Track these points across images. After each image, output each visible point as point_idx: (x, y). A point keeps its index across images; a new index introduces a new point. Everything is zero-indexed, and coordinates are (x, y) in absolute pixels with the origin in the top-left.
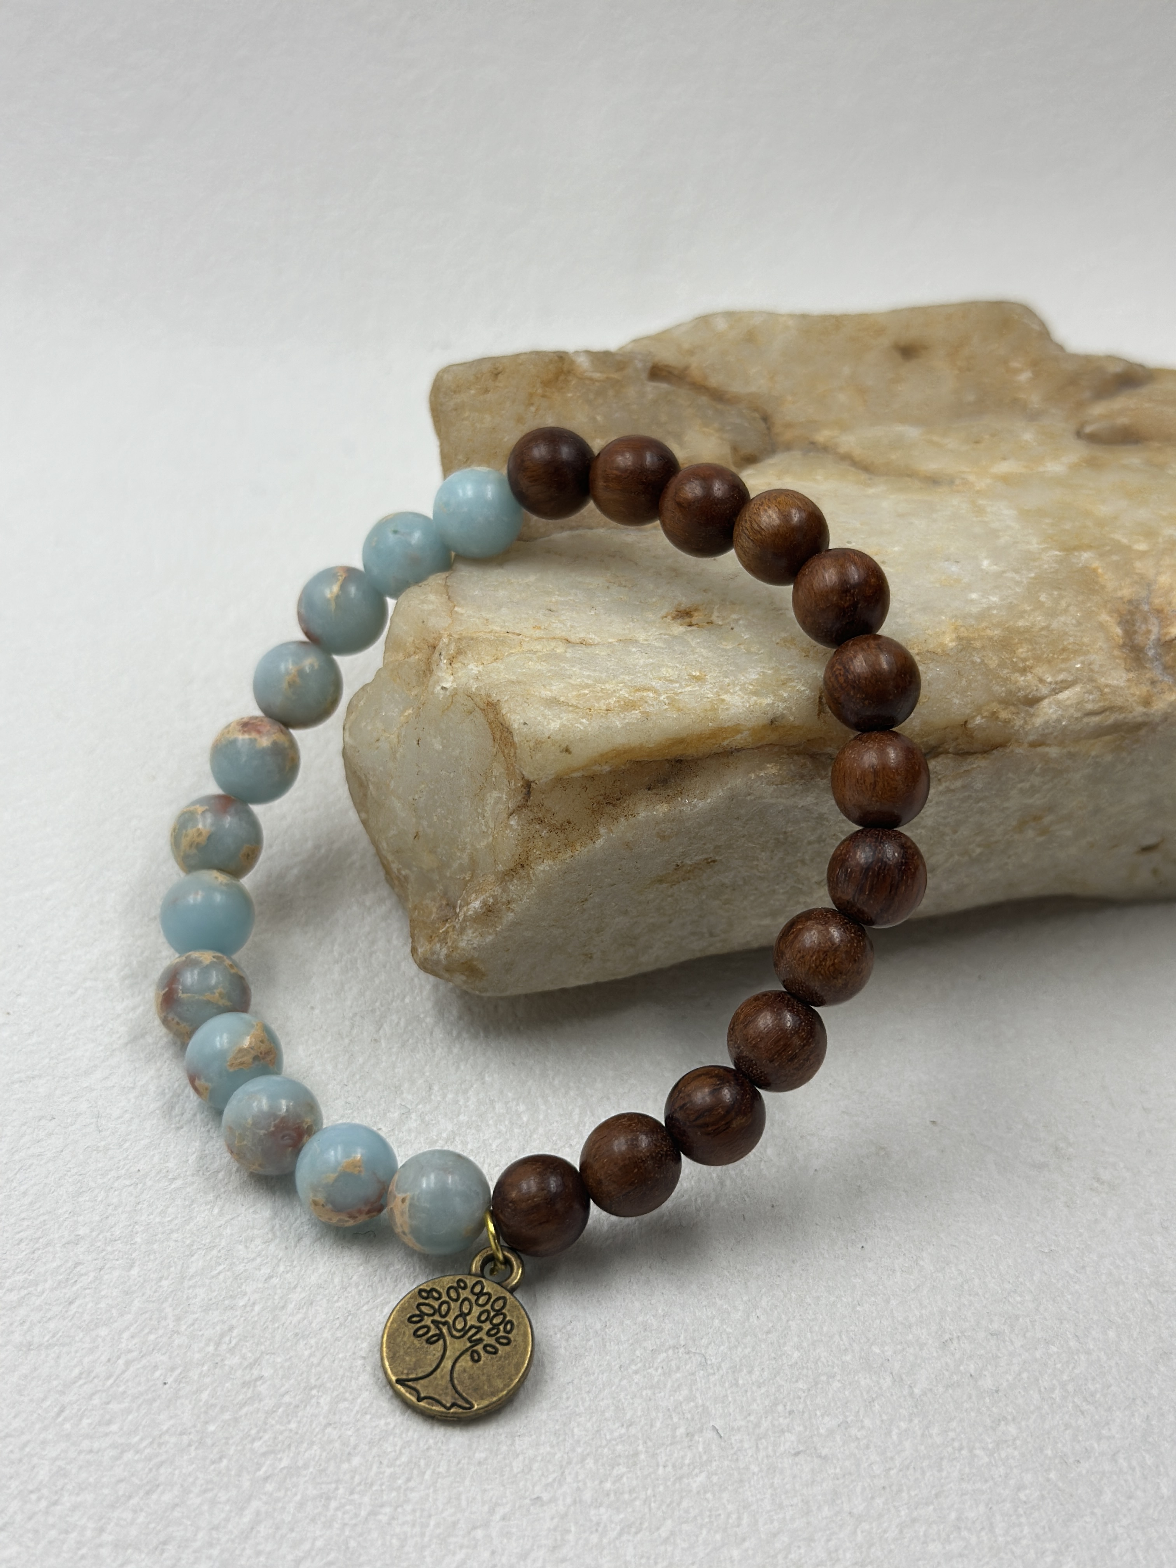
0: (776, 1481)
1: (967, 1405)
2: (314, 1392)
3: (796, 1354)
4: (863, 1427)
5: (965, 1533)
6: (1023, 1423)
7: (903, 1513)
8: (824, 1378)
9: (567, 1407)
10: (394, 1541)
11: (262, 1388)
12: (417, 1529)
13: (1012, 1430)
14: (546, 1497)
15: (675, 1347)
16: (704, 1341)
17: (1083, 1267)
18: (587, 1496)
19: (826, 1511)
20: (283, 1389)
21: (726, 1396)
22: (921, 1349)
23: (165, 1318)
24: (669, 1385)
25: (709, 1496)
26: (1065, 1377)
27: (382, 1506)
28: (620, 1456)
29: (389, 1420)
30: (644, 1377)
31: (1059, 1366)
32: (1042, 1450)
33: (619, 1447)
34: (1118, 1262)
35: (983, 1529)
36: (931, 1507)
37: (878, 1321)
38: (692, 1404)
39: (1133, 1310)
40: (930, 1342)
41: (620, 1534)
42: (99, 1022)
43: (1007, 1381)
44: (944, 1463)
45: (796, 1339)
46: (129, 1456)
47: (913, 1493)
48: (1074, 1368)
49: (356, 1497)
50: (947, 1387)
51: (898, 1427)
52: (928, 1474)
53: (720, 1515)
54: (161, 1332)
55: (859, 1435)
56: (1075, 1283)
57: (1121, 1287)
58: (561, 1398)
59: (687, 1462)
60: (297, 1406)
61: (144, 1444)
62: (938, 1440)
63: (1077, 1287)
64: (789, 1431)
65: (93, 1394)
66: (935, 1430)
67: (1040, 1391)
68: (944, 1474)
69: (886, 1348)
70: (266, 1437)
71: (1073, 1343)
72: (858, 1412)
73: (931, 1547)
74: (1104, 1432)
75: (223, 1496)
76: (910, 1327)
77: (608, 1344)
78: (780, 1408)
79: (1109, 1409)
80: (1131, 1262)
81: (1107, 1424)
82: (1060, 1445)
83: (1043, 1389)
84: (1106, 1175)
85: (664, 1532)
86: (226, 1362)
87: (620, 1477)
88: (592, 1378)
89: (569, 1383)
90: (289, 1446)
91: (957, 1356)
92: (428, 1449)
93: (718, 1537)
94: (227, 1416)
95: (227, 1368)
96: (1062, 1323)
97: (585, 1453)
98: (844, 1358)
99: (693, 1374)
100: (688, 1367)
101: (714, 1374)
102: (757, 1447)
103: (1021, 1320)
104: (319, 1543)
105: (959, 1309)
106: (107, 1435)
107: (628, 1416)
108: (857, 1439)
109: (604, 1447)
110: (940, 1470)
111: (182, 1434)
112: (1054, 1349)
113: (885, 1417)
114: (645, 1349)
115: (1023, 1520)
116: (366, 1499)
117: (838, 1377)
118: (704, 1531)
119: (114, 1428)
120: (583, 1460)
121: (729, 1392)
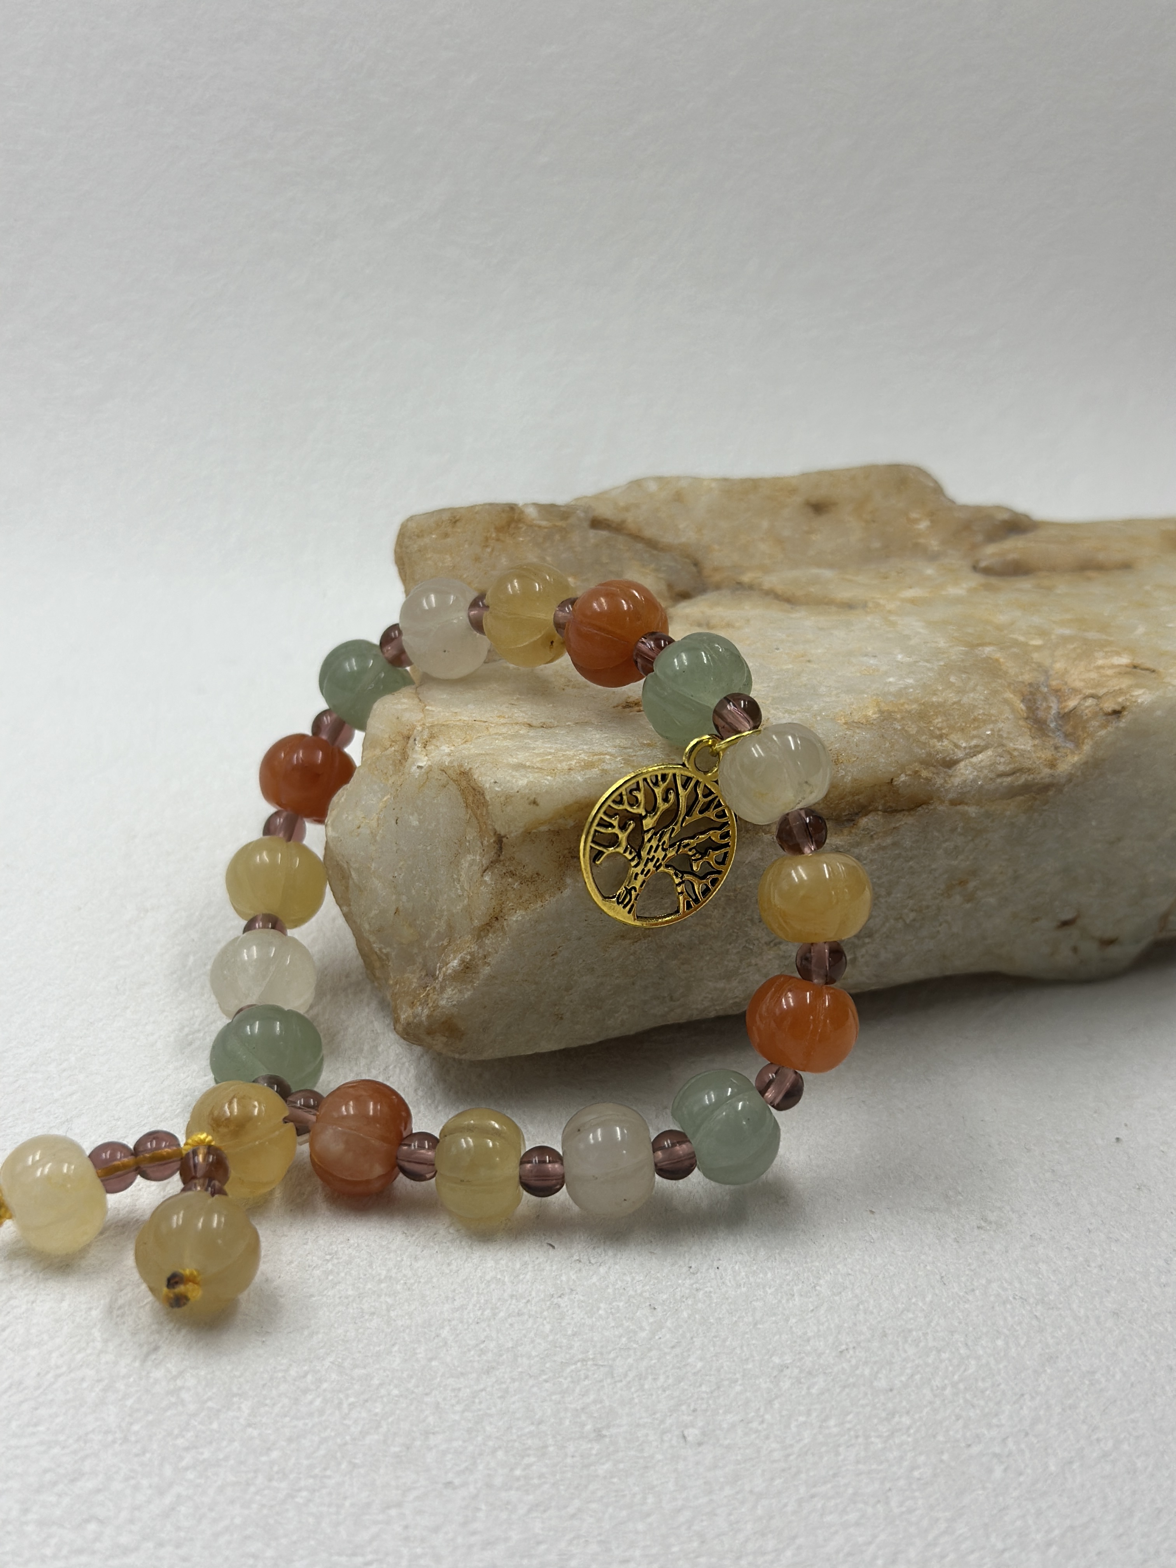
0: (681, 1466)
1: (862, 1402)
2: (235, 1399)
3: (700, 1365)
4: (762, 1422)
5: (861, 1506)
6: (917, 1416)
7: (802, 1490)
8: (726, 1383)
9: (480, 1410)
10: (311, 1520)
11: (185, 1395)
12: (333, 1510)
13: (906, 1420)
14: (457, 1481)
15: (583, 1360)
16: (612, 1355)
17: (973, 1290)
18: (498, 1481)
19: (728, 1491)
20: (205, 1397)
21: (633, 1398)
22: (819, 1356)
23: (93, 1341)
24: (578, 1390)
25: (615, 1480)
26: (956, 1377)
27: (300, 1490)
28: (529, 1448)
29: (307, 1421)
30: (554, 1384)
31: (950, 1368)
32: (934, 1436)
33: (529, 1442)
34: (1006, 1285)
35: (879, 1502)
36: (829, 1486)
37: (777, 1337)
38: (598, 1406)
39: (1020, 1323)
40: (827, 1351)
41: (530, 1511)
42: (38, 1106)
43: (901, 1381)
44: (841, 1449)
45: (699, 1352)
46: (56, 1450)
47: (812, 1474)
48: (965, 1370)
49: (275, 1484)
50: (844, 1387)
51: (797, 1420)
52: (826, 1459)
53: (624, 1496)
54: (89, 1351)
55: (760, 1428)
56: (965, 1302)
57: (1009, 1306)
58: (474, 1402)
59: (594, 1452)
60: (219, 1411)
61: (71, 1441)
62: (835, 1430)
63: (967, 1306)
64: (693, 1426)
65: (22, 1402)
66: (832, 1422)
67: (932, 1390)
68: (841, 1458)
69: (786, 1358)
70: (190, 1435)
71: (963, 1351)
72: (759, 1409)
73: (829, 1519)
74: (995, 1421)
75: (145, 1482)
76: (808, 1340)
77: (519, 1359)
78: (684, 1408)
79: (999, 1403)
80: (1017, 1285)
81: (996, 1415)
82: (951, 1433)
83: (935, 1388)
84: (992, 1217)
85: (571, 1510)
86: (151, 1375)
87: (529, 1466)
88: (504, 1386)
89: (482, 1390)
90: (211, 1443)
91: (854, 1362)
92: (346, 1444)
93: (624, 1513)
94: (150, 1418)
95: (151, 1380)
96: (952, 1335)
97: (496, 1446)
98: (745, 1367)
99: (601, 1381)
100: (596, 1376)
101: (621, 1381)
102: (662, 1441)
103: (914, 1333)
104: (238, 1521)
105: (855, 1324)
106: (34, 1434)
107: (537, 1417)
108: (757, 1431)
109: (515, 1441)
110: (837, 1454)
111: (107, 1432)
112: (944, 1356)
113: (784, 1413)
114: (554, 1361)
115: (917, 1494)
116: (283, 1485)
117: (740, 1382)
118: (610, 1510)
119: (41, 1428)
120: (494, 1451)
121: (635, 1396)
